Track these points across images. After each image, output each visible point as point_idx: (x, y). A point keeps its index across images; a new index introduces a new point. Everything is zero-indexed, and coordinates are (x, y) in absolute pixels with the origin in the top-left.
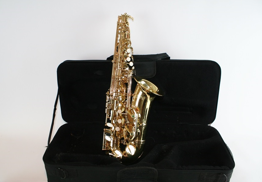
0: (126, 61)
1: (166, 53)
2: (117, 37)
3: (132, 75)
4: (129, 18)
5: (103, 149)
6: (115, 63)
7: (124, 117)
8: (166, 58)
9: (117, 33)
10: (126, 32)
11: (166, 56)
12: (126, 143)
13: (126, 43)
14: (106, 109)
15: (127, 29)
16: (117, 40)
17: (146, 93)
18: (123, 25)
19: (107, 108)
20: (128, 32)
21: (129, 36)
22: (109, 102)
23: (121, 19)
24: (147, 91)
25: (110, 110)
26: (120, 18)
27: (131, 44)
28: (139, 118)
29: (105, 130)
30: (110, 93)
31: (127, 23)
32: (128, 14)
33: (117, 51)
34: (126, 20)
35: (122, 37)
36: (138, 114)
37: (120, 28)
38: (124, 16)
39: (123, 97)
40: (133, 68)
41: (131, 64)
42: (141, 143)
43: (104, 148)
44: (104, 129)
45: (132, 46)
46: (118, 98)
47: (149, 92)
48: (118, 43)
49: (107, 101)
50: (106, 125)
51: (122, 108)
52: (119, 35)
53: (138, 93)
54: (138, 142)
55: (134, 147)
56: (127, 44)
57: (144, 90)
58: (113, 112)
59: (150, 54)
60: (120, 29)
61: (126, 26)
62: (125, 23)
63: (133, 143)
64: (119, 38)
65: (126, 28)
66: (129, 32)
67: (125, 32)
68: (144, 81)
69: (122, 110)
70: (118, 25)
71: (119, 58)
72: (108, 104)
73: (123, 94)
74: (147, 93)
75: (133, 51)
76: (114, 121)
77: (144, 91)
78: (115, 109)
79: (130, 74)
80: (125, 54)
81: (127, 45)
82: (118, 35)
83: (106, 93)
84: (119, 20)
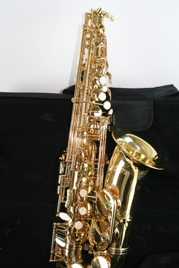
0: (97, 100)
1: (172, 86)
2: (83, 52)
3: (108, 125)
4: (105, 17)
5: (51, 261)
6: (78, 103)
7: (91, 203)
8: (172, 93)
9: (83, 46)
10: (100, 45)
11: (172, 91)
12: (92, 251)
13: (98, 67)
14: (59, 187)
15: (101, 38)
16: (81, 59)
17: (132, 163)
18: (94, 32)
19: (60, 185)
20: (102, 43)
21: (104, 52)
22: (64, 174)
23: (91, 18)
24: (133, 160)
25: (67, 189)
26: (88, 16)
27: (107, 66)
28: (118, 207)
29: (56, 226)
30: (67, 158)
31: (102, 27)
32: (104, 10)
33: (82, 80)
34: (100, 22)
35: (92, 54)
36: (117, 201)
37: (88, 36)
38: (96, 14)
39: (89, 165)
40: (111, 112)
41: (107, 105)
42: (121, 254)
43: (53, 259)
44: (55, 224)
45: (109, 71)
46: (81, 167)
47: (137, 161)
48: (84, 65)
49: (61, 172)
50: (57, 215)
51: (88, 187)
52: (86, 50)
53: (117, 163)
54: (116, 252)
55: (108, 260)
56: (100, 68)
57: (129, 158)
58: (70, 193)
59: (143, 87)
60: (88, 39)
61: (99, 33)
62: (99, 26)
63: (105, 252)
64: (85, 57)
65: (99, 35)
66: (106, 44)
67: (97, 44)
68: (131, 137)
69: (87, 190)
70: (85, 31)
71: (85, 95)
72: (64, 177)
73: (90, 160)
74: (134, 164)
75: (112, 80)
76: (72, 208)
77: (127, 160)
78: (75, 188)
79: (103, 124)
80: (96, 86)
81: (99, 71)
82: (84, 49)
83: (60, 158)
84: (86, 22)
